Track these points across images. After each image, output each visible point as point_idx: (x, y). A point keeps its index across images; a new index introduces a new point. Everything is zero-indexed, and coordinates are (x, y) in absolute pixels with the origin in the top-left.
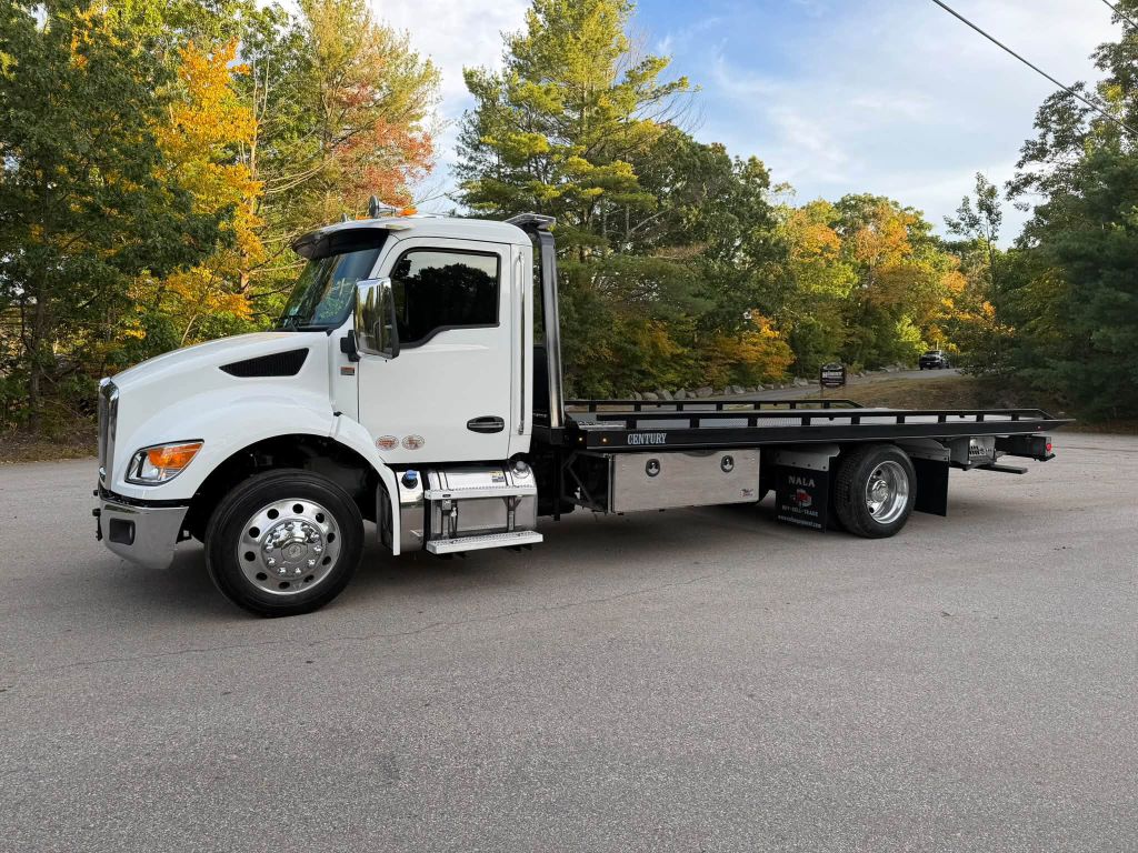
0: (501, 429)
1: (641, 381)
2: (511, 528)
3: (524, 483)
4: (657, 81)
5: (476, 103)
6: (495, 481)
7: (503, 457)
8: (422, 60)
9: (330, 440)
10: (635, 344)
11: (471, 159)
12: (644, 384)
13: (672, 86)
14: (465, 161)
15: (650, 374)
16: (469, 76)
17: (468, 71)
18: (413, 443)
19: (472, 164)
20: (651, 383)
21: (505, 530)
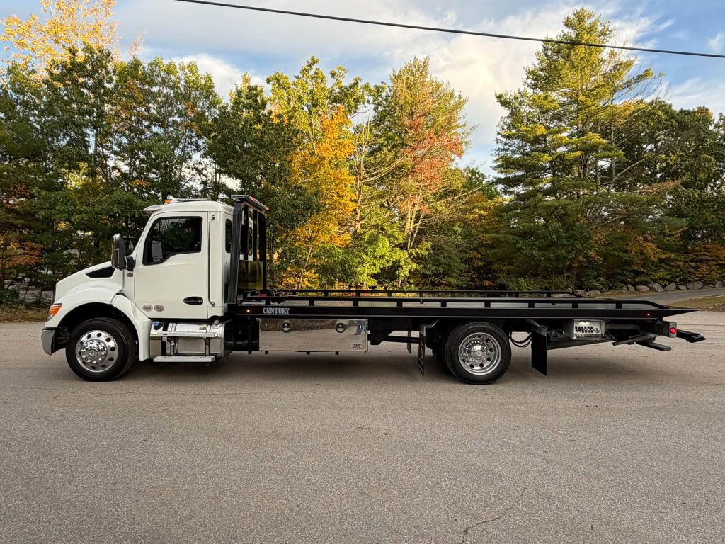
0: (202, 303)
1: (635, 278)
2: (207, 354)
3: (218, 331)
4: (628, 75)
5: (506, 112)
6: (200, 329)
7: (205, 317)
8: (456, 94)
9: (111, 306)
10: (626, 251)
11: (506, 144)
12: (637, 280)
13: (640, 77)
14: (501, 146)
15: (643, 273)
16: (499, 97)
17: (498, 94)
18: (160, 309)
19: (506, 147)
20: (644, 279)
21: (204, 355)
